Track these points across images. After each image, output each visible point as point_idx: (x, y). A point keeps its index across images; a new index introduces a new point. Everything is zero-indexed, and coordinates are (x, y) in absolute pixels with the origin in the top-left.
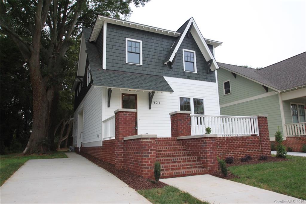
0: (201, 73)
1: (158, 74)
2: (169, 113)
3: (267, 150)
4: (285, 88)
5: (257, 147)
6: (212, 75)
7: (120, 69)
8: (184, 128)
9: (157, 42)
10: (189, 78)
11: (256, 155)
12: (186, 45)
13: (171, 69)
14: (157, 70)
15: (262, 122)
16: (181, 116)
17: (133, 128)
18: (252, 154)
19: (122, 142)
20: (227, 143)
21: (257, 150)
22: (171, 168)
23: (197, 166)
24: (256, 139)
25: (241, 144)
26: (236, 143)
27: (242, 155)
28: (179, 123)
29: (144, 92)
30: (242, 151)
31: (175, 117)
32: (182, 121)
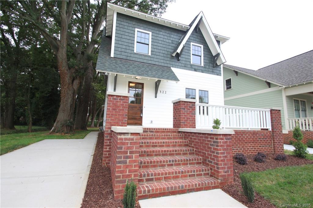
0: (207, 66)
1: (166, 65)
2: (172, 101)
3: (280, 146)
4: (291, 83)
5: (268, 142)
6: (218, 69)
7: (128, 58)
8: (187, 118)
9: (166, 34)
10: (195, 70)
11: (268, 152)
12: (194, 39)
13: (179, 61)
14: (165, 62)
15: (275, 115)
16: (185, 104)
17: (124, 115)
18: (263, 150)
19: (109, 132)
20: (236, 137)
21: (269, 146)
22: (165, 177)
23: (203, 173)
24: (268, 134)
25: (252, 139)
26: (247, 137)
27: (253, 151)
28: (181, 112)
29: (149, 79)
30: (253, 147)
31: (178, 105)
32: (186, 110)
